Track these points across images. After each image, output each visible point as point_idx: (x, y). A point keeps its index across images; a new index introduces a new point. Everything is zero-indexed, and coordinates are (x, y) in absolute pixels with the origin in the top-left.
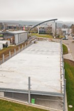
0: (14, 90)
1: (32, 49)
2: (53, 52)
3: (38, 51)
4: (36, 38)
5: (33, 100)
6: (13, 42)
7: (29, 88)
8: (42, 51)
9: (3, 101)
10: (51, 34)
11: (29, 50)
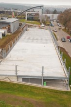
0: (31, 76)
1: (27, 38)
2: (46, 40)
3: (33, 39)
4: (26, 25)
5: (45, 83)
6: (9, 31)
7: (43, 74)
8: (37, 39)
9: (23, 85)
10: (39, 20)
11: (25, 39)
